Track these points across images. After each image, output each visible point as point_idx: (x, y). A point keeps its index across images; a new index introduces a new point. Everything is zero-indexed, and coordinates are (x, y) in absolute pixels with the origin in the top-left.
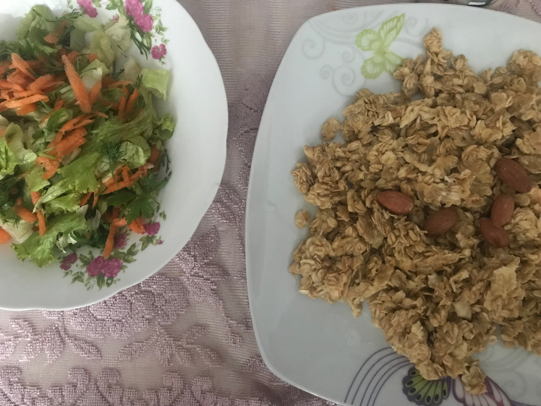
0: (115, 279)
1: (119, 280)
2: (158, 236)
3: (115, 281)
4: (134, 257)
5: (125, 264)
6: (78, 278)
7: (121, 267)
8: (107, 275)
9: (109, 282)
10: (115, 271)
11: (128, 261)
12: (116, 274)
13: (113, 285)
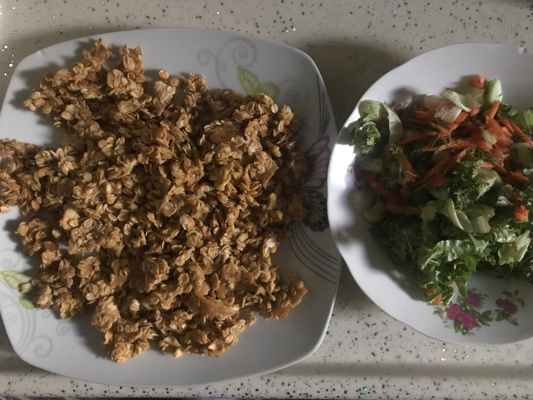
0: (470, 331)
1: (473, 334)
2: (514, 317)
3: (470, 333)
4: (489, 323)
5: (479, 323)
6: (438, 312)
7: (476, 325)
8: (463, 324)
9: (465, 331)
10: (471, 325)
11: (484, 324)
12: (471, 328)
13: (467, 335)
